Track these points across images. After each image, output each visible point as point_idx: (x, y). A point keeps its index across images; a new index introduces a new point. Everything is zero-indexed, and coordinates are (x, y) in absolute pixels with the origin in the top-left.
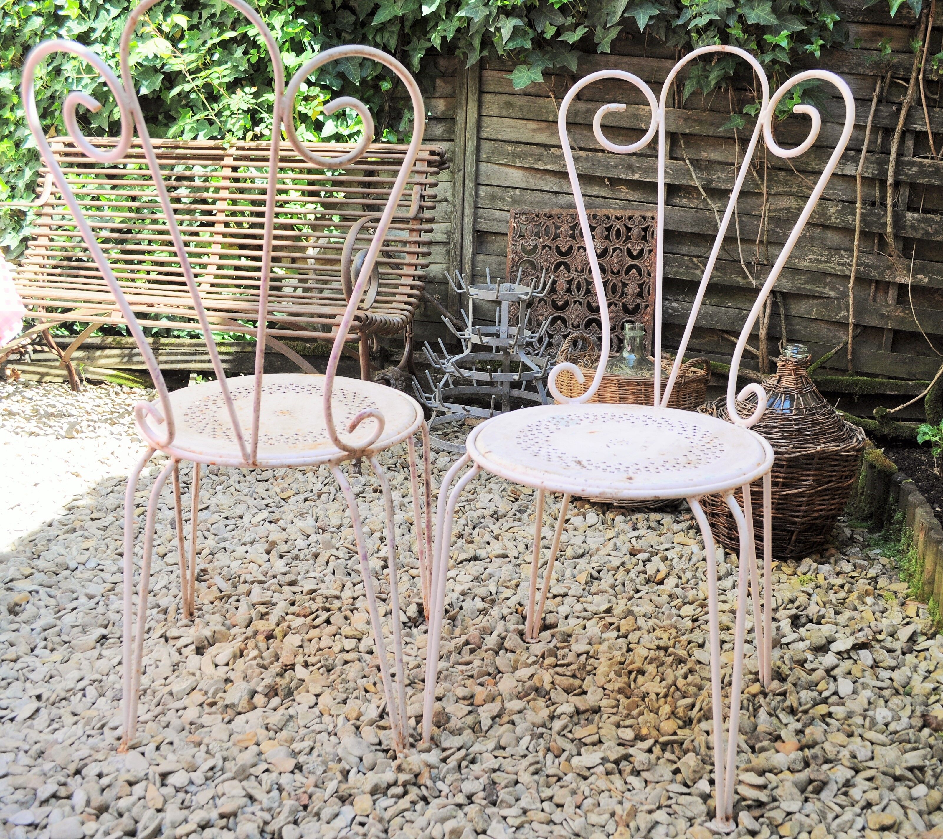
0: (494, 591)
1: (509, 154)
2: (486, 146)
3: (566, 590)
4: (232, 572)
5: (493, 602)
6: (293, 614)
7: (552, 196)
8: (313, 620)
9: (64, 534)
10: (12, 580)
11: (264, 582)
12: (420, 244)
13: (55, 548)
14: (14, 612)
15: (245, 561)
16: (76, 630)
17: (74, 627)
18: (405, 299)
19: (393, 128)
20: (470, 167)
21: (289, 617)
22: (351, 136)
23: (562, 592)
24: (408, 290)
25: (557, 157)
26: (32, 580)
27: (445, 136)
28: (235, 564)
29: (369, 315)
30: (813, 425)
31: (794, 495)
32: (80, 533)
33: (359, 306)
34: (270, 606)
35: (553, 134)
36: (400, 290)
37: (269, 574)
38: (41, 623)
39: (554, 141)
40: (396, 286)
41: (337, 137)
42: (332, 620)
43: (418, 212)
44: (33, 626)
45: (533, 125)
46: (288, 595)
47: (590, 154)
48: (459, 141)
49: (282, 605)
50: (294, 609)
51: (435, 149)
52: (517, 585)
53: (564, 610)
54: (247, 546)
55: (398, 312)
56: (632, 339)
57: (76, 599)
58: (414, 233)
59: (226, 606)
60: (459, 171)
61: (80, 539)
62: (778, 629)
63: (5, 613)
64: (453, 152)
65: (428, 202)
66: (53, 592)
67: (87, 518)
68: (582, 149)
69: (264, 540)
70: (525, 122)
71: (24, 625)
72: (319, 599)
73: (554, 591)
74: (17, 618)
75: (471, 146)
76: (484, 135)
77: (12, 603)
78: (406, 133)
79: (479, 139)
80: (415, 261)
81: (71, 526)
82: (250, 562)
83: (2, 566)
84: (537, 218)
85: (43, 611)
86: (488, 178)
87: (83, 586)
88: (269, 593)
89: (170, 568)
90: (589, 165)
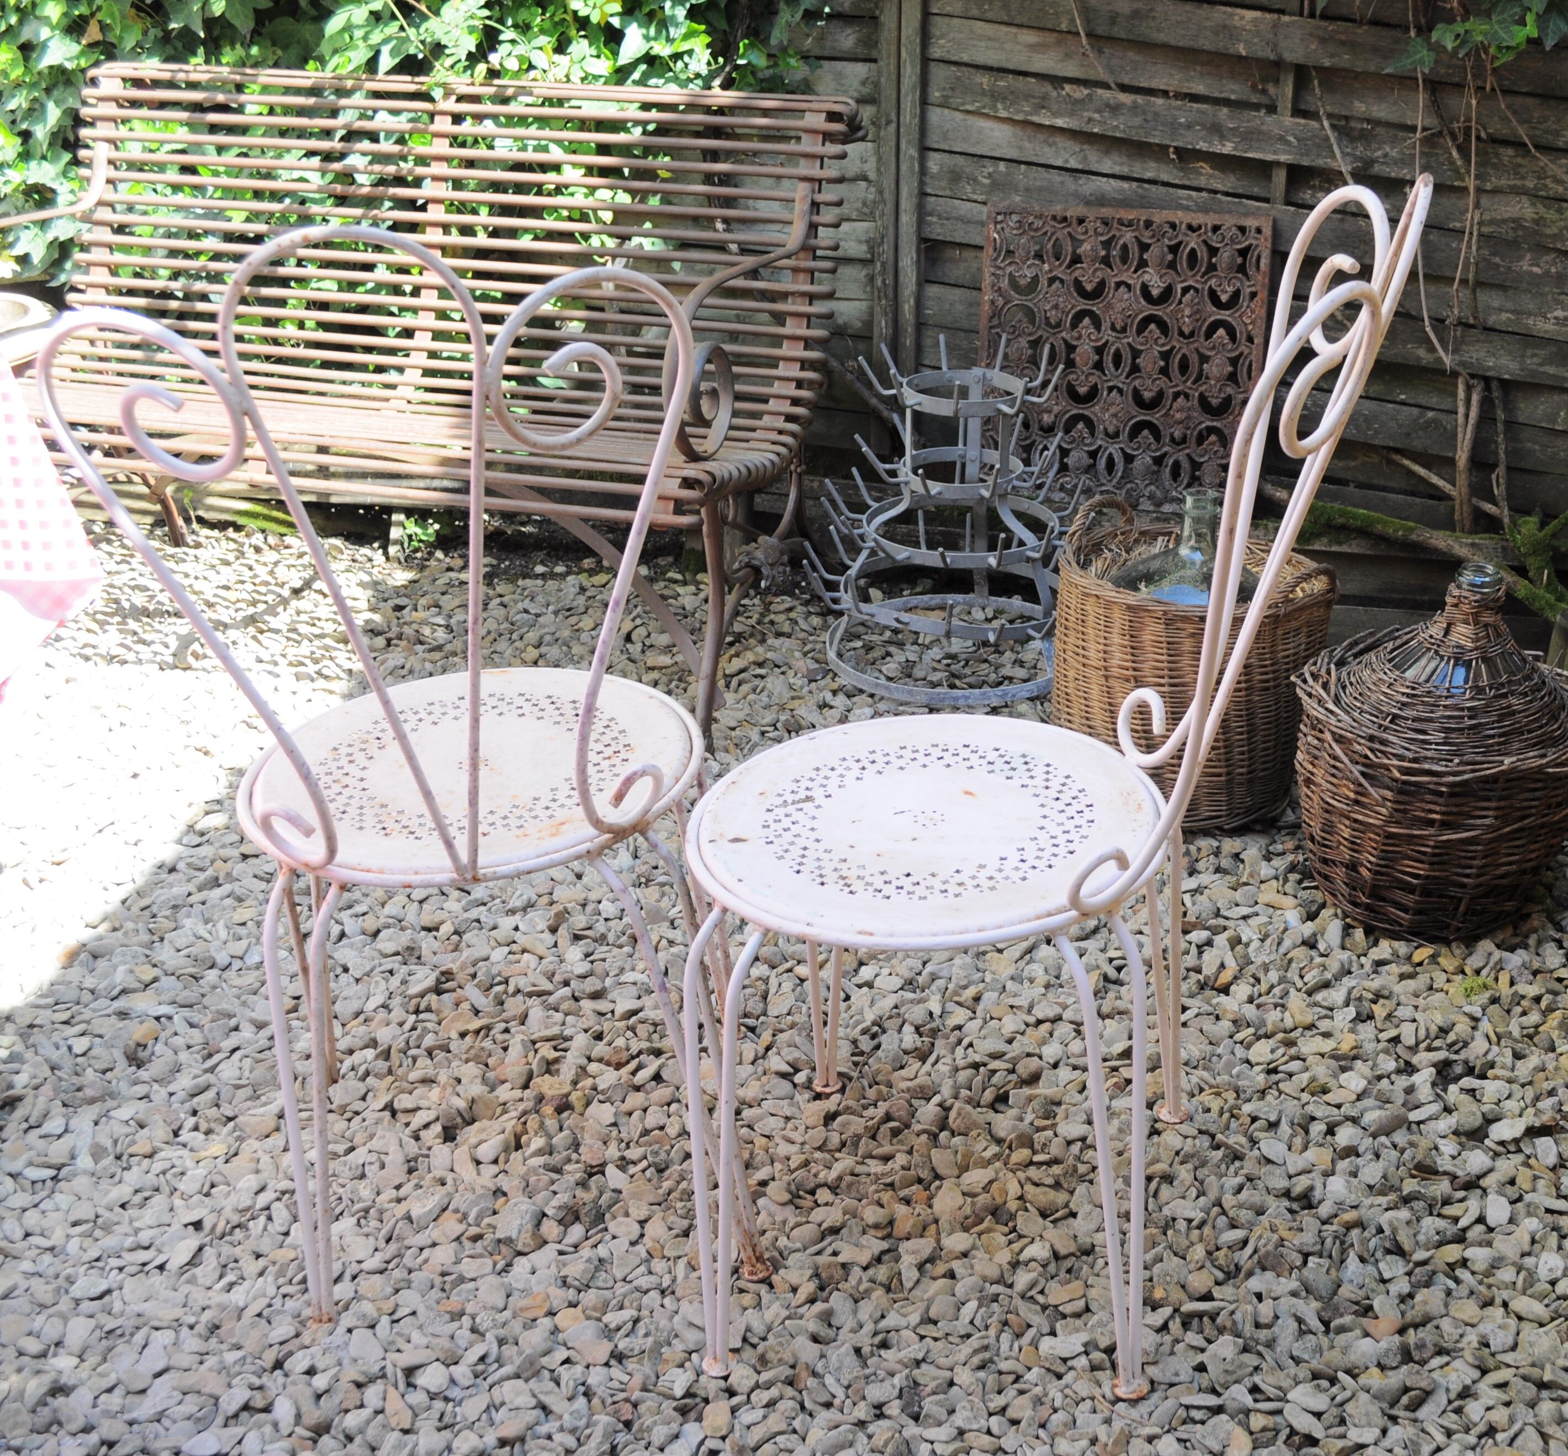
0: (937, 1011)
1: (984, 93)
2: (939, 74)
3: (1058, 1010)
4: (495, 971)
5: (934, 1032)
6: (600, 1060)
7: (1067, 177)
8: (634, 1073)
9: (200, 889)
10: (124, 992)
11: (550, 993)
12: (812, 298)
13: (188, 923)
14: (136, 1059)
15: (514, 947)
16: (242, 1093)
17: (238, 1087)
18: (787, 408)
19: (758, 35)
20: (909, 116)
21: (593, 1067)
22: (677, 56)
23: (1051, 1014)
24: (791, 390)
25: (1077, 102)
26: (158, 992)
27: (862, 52)
28: (499, 954)
29: (718, 474)
30: (1501, 718)
31: (1461, 841)
32: (226, 888)
33: (698, 449)
34: (560, 1042)
35: (1068, 56)
36: (777, 388)
37: (557, 978)
38: (184, 1082)
39: (1071, 70)
40: (769, 380)
41: (650, 59)
42: (664, 1075)
43: (807, 236)
44: (171, 1088)
45: (1029, 37)
46: (590, 1021)
47: (1140, 99)
48: (887, 63)
49: (580, 1042)
50: (600, 1049)
51: (837, 108)
52: (977, 999)
53: (1051, 1051)
54: (518, 916)
55: (774, 436)
56: (1197, 521)
57: (236, 1029)
58: (802, 276)
59: (487, 1044)
60: (888, 122)
61: (228, 901)
62: (1410, 1090)
63: (122, 1063)
64: (876, 85)
65: (828, 216)
66: (196, 1017)
67: (235, 853)
68: (1124, 88)
69: (545, 899)
70: (1013, 30)
71: (156, 1086)
72: (642, 1030)
73: (1039, 1013)
74: (143, 1074)
75: (910, 74)
76: (936, 52)
77: (132, 1044)
78: (784, 50)
79: (926, 60)
80: (803, 331)
81: (210, 873)
82: (524, 951)
83: (102, 964)
84: (1038, 223)
85: (184, 1056)
86: (945, 137)
87: (244, 1004)
88: (559, 1016)
89: (389, 964)
90: (1137, 121)
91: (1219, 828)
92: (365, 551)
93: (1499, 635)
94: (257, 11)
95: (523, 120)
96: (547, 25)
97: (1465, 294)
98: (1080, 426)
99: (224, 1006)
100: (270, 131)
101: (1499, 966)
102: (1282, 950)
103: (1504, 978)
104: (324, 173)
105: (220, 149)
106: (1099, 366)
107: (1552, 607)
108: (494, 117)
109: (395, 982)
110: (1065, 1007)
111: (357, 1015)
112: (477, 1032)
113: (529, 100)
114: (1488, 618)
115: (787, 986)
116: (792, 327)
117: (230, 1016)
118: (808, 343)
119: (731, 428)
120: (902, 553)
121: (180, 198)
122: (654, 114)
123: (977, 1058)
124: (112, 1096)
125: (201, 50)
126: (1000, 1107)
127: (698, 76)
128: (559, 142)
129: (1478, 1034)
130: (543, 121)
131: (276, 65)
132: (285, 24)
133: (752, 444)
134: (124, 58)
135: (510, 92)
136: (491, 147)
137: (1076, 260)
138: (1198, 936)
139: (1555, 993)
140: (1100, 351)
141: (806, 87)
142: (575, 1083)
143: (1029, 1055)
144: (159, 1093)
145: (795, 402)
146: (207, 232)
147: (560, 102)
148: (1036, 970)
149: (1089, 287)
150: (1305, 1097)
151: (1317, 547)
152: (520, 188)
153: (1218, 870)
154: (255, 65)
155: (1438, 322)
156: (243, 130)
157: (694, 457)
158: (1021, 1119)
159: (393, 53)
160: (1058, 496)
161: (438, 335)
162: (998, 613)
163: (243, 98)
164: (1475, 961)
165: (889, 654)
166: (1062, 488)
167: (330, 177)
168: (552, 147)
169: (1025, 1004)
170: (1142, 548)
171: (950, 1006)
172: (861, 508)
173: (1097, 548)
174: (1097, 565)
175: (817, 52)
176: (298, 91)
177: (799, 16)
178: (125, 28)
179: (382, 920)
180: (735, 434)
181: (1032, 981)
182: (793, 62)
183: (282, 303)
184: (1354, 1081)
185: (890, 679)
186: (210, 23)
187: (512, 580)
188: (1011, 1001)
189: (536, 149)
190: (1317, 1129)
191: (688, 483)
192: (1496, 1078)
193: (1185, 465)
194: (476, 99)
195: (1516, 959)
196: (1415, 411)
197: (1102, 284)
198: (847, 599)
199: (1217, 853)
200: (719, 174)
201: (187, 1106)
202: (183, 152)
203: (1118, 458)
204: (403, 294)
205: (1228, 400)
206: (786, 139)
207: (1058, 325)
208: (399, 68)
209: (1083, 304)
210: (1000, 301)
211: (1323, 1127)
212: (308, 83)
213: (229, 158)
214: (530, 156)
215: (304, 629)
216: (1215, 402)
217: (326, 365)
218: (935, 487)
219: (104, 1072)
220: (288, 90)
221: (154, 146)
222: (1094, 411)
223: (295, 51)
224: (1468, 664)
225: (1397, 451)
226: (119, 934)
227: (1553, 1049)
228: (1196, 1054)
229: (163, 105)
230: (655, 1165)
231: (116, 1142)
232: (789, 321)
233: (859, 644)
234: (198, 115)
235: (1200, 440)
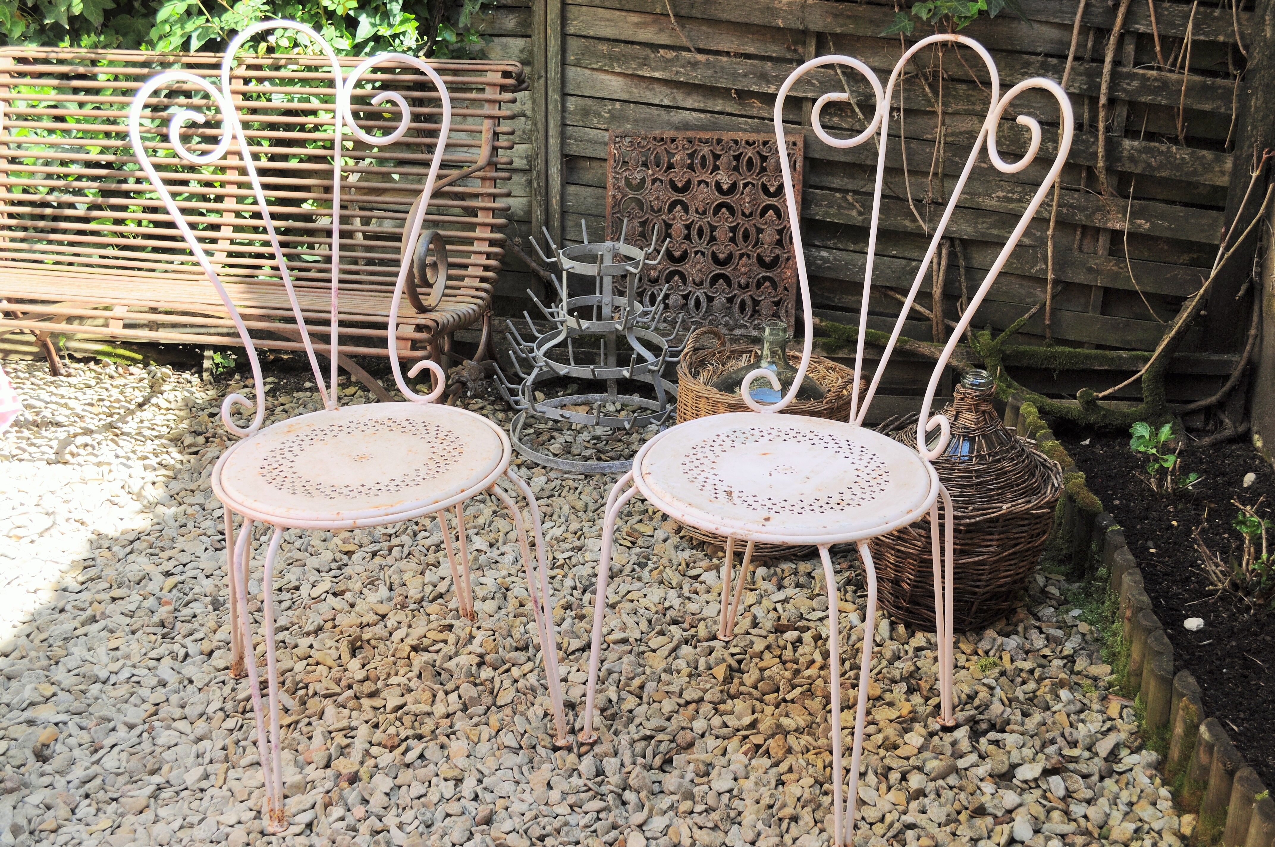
0: (614, 698)
1: (604, 56)
2: (574, 45)
3: (701, 694)
4: (298, 679)
6: (379, 745)
7: (663, 112)
8: (404, 753)
9: (83, 625)
10: (32, 704)
11: (339, 695)
12: (494, 197)
13: (74, 650)
14: (42, 756)
15: (310, 660)
16: (122, 780)
17: (118, 775)
18: (480, 272)
19: (450, 21)
20: (553, 73)
21: (374, 750)
22: (395, 36)
23: (696, 697)
24: (483, 260)
25: (668, 60)
26: (56, 704)
27: (519, 30)
28: (300, 666)
29: (440, 321)
30: (998, 476)
31: (975, 563)
32: (102, 624)
33: (425, 303)
34: (349, 731)
35: (661, 30)
36: (474, 259)
37: (344, 683)
38: (77, 773)
39: (663, 39)
40: (468, 254)
41: (376, 38)
42: (426, 754)
43: (491, 156)
44: (69, 778)
45: (634, 18)
46: (369, 714)
47: (711, 58)
48: (538, 38)
49: (363, 731)
50: (378, 736)
51: (509, 68)
52: (642, 687)
53: (699, 725)
54: (312, 638)
55: (473, 292)
56: (771, 343)
57: (113, 730)
58: (488, 183)
59: (296, 734)
60: (540, 77)
61: (104, 633)
62: (954, 744)
63: (32, 759)
64: (531, 52)
65: (503, 142)
66: (85, 723)
67: (106, 596)
68: (700, 51)
69: (330, 624)
70: (624, 13)
71: (57, 777)
72: (407, 720)
73: (687, 696)
74: (47, 768)
75: (554, 45)
76: (571, 30)
77: (39, 745)
78: (467, 30)
79: (564, 35)
80: (490, 220)
81: (89, 612)
82: (317, 664)
83: (14, 684)
84: (644, 143)
85: (77, 752)
86: (578, 86)
87: (119, 710)
88: (346, 712)
89: (221, 676)
90: (710, 72)
91: (794, 555)
92: (187, 375)
93: (992, 419)
94: (105, 11)
95: (291, 81)
96: (306, 16)
97: (937, 182)
98: (676, 278)
99: (105, 713)
100: (115, 91)
101: (1001, 649)
102: (851, 643)
103: (1006, 657)
104: (153, 119)
105: (81, 105)
106: (688, 237)
107: (1004, 392)
108: (271, 80)
109: (227, 690)
110: (705, 691)
111: (201, 716)
112: (289, 726)
113: (295, 67)
114: (985, 407)
115: (507, 683)
116: (482, 218)
117: (110, 721)
118: (494, 228)
119: (447, 287)
120: (563, 370)
121: (54, 138)
122: (379, 75)
123: (648, 733)
124: (26, 785)
125: (67, 38)
126: (667, 769)
127: (410, 49)
128: (316, 95)
129: (995, 699)
130: (305, 82)
131: (119, 47)
132: (124, 19)
133: (458, 298)
134: (13, 44)
135: (282, 62)
136: (269, 100)
137: (670, 166)
138: (791, 635)
139: (1043, 667)
140: (688, 227)
141: (483, 55)
142: (362, 763)
143: (683, 728)
144: (61, 783)
145: (486, 268)
146: (73, 162)
147: (316, 69)
148: (681, 664)
149: (680, 185)
150: (882, 752)
151: (840, 355)
152: (289, 127)
153: (797, 585)
154: (104, 47)
155: (918, 202)
156: (97, 91)
157: (422, 309)
158: (682, 777)
159: (199, 38)
160: (662, 326)
161: (238, 229)
162: (624, 406)
163: (96, 70)
164: (984, 645)
165: (553, 437)
166: (665, 320)
167: (158, 122)
168: (312, 99)
169: (677, 690)
170: (733, 362)
171: (624, 694)
172: (533, 339)
173: (702, 363)
174: (703, 376)
175: (490, 31)
176: (134, 64)
177: (477, 7)
178: (13, 24)
179: (215, 644)
180: (449, 292)
181: (679, 672)
182: (474, 38)
183: (124, 208)
184: (915, 739)
185: (555, 455)
186: (72, 19)
187: (289, 393)
188: (666, 688)
189: (300, 101)
190: (894, 776)
191: (419, 328)
192: (1012, 732)
193: (749, 302)
194: (259, 67)
195: (1012, 642)
196: (904, 262)
197: (689, 182)
198: (524, 402)
199: (796, 573)
200: (424, 115)
201: (82, 791)
202: (55, 107)
203: (703, 299)
204: (209, 200)
205: (777, 258)
206: (470, 90)
207: (660, 210)
208: (204, 48)
209: (676, 196)
210: (619, 196)
211: (899, 776)
212: (142, 59)
213: (87, 110)
214: (296, 105)
215: (147, 433)
216: (768, 260)
217: (155, 250)
218: (585, 324)
219: (19, 767)
220: (127, 64)
221: (35, 103)
222: (685, 267)
223: (131, 37)
224: (972, 440)
225: (891, 289)
226: (25, 661)
227: (1048, 708)
228: (803, 724)
229: (41, 75)
230: (424, 822)
231: (30, 821)
232: (480, 214)
233: (532, 431)
234: (65, 82)
235: (759, 285)
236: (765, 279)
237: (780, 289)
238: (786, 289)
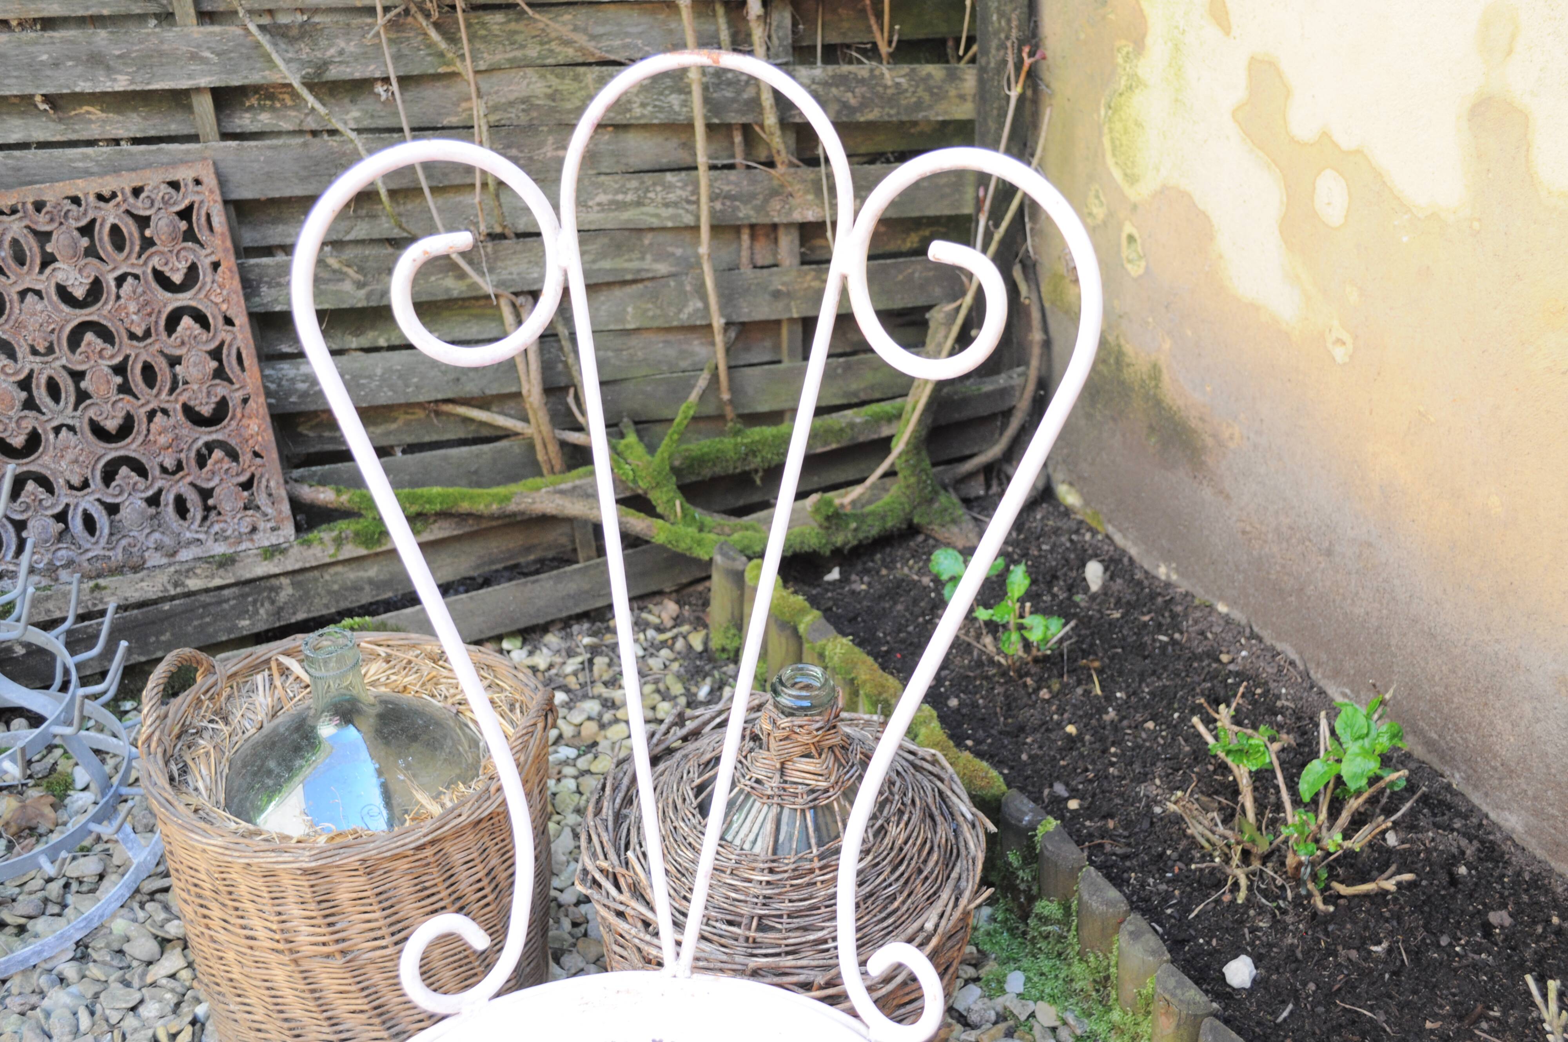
106: (29, 402)
193: (192, 496)
203: (97, 512)
205: (223, 403)
216: (205, 410)
222: (43, 463)
225: (448, 401)
235: (201, 461)
236: (210, 447)
237: (246, 458)
238: (256, 455)
